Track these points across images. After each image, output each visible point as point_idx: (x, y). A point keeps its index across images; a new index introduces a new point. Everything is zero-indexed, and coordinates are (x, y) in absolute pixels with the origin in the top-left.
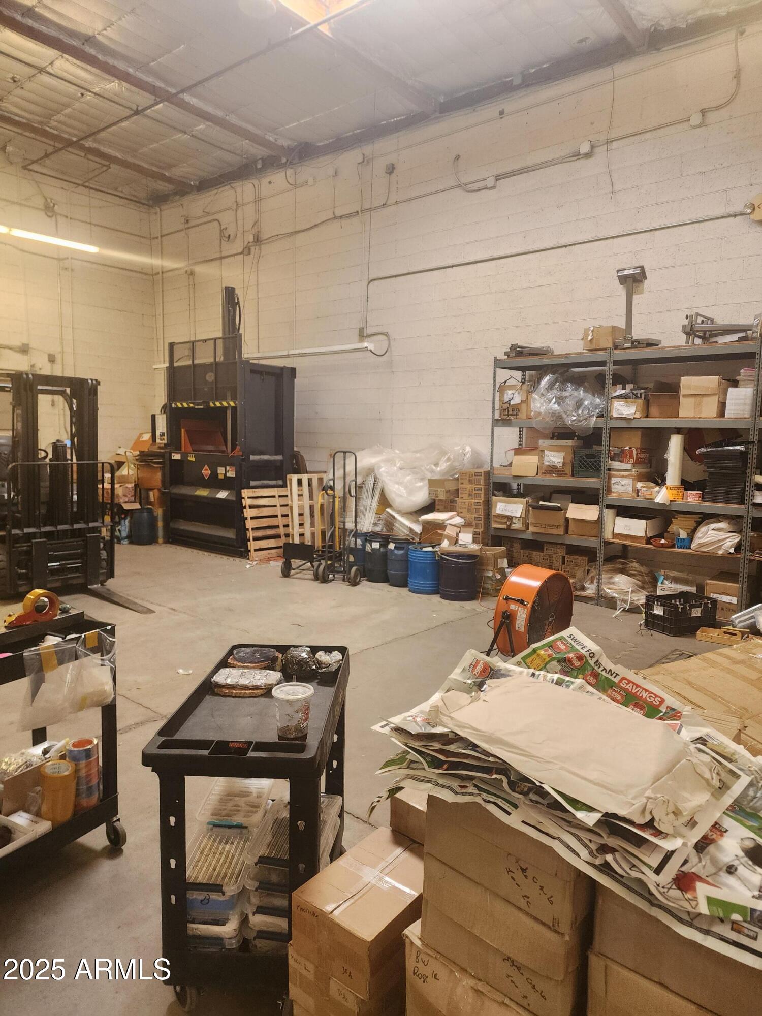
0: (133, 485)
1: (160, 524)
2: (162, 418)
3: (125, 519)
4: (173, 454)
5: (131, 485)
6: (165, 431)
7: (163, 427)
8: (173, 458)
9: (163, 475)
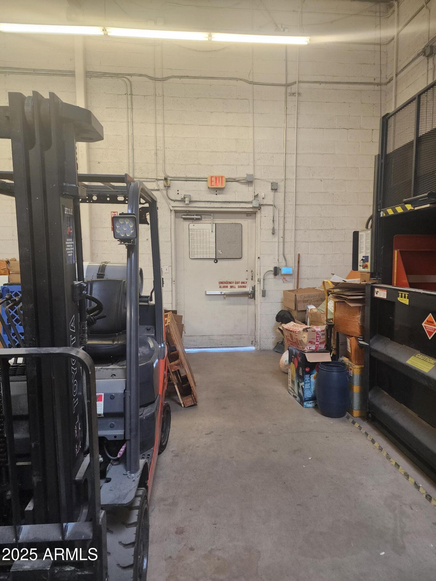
0: (324, 327)
1: (356, 389)
2: (367, 235)
3: (310, 373)
4: (376, 290)
5: (321, 328)
6: (369, 255)
7: (367, 249)
8: (376, 295)
9: (363, 319)
